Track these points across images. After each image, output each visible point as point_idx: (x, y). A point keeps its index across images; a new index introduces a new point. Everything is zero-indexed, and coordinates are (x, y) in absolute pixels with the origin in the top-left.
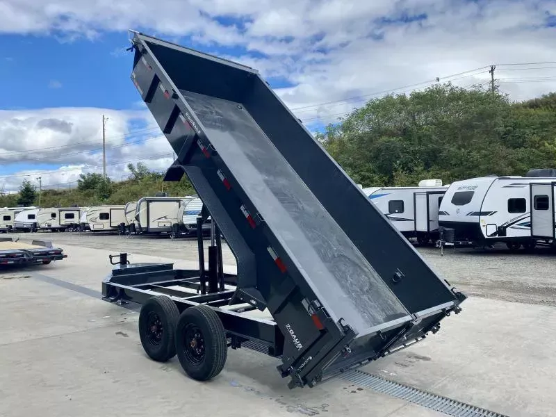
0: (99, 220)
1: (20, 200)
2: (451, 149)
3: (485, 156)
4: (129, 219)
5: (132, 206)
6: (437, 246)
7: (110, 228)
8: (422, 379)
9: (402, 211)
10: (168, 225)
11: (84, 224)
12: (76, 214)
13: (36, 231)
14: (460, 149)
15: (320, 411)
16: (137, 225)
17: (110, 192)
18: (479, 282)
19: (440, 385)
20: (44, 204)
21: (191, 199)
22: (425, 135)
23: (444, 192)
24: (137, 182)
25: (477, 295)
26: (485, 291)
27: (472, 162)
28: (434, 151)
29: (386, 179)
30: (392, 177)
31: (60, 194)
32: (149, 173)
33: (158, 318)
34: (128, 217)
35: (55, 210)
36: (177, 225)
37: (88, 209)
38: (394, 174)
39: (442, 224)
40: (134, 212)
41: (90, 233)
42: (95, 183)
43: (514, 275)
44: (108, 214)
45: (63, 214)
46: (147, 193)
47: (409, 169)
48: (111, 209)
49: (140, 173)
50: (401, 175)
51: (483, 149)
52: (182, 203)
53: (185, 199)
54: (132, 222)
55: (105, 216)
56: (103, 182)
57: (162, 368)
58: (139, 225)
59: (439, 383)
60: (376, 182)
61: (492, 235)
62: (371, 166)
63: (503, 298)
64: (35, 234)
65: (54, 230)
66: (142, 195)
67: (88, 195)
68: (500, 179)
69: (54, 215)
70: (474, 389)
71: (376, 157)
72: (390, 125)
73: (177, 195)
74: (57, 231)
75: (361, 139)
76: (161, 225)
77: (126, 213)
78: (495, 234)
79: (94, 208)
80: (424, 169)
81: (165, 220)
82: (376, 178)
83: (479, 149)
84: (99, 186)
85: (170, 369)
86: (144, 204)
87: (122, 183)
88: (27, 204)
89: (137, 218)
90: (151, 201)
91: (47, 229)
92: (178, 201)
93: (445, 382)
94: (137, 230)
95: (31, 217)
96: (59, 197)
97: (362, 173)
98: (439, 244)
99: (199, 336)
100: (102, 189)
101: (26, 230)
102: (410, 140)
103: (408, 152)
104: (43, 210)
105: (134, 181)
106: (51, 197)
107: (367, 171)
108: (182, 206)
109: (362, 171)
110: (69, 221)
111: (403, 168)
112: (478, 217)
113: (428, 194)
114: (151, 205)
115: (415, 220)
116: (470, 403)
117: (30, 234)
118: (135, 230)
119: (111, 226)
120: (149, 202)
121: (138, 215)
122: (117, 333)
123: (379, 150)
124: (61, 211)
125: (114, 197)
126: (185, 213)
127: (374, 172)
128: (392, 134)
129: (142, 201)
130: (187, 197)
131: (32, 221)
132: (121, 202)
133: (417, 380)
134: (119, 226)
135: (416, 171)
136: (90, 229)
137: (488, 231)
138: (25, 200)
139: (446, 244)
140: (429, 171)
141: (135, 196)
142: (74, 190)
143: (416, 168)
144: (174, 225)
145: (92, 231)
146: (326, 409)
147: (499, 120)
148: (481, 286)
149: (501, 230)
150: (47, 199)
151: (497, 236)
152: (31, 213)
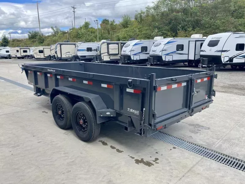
0: (38, 53)
1: (2, 44)
2: (207, 19)
3: (224, 23)
4: (52, 53)
5: (53, 47)
6: (199, 67)
7: (44, 57)
8: (207, 141)
9: (182, 49)
10: (71, 56)
11: (32, 55)
12: (28, 50)
13: (11, 58)
14: (211, 19)
15: (154, 163)
16: (56, 56)
17: (43, 40)
18: (222, 85)
19: (218, 145)
20: (13, 46)
21: (81, 44)
22: (194, 12)
23: (204, 41)
24: (56, 36)
25: (223, 92)
26: (226, 90)
27: (216, 26)
28: (197, 20)
29: (174, 34)
30: (177, 33)
31: (20, 41)
32: (61, 31)
33: (62, 107)
34: (52, 52)
35: (18, 49)
36: (75, 56)
37: (33, 48)
38: (178, 32)
39: (201, 56)
40: (55, 49)
41: (35, 59)
42: (36, 36)
43: (238, 81)
44: (42, 50)
45: (22, 50)
46: (60, 41)
47: (185, 29)
48: (44, 48)
49: (57, 31)
50: (181, 32)
51: (223, 19)
52: (76, 45)
53: (78, 44)
54: (54, 54)
55: (41, 52)
56: (40, 35)
57: (65, 133)
58: (57, 56)
59: (217, 144)
60: (169, 36)
61: (226, 62)
62: (167, 28)
63: (236, 93)
64: (10, 60)
65: (19, 58)
66: (58, 42)
67: (33, 42)
68: (234, 33)
69: (18, 51)
70: (237, 148)
71: (170, 23)
72: (178, 7)
73: (74, 42)
74: (20, 59)
75: (163, 14)
76: (67, 56)
77: (51, 50)
78: (228, 61)
79: (36, 48)
80: (192, 30)
81: (69, 54)
82: (169, 34)
83: (221, 20)
84: (38, 37)
85: (70, 134)
86: (59, 46)
87: (49, 36)
88: (5, 46)
89: (56, 52)
90: (62, 44)
91: (15, 57)
92: (75, 45)
93: (220, 143)
94: (56, 58)
95: (8, 52)
96: (20, 42)
97: (163, 31)
98: (200, 66)
99: (84, 118)
100: (40, 39)
101: (6, 58)
102: (187, 15)
103: (185, 21)
104: (13, 49)
105: (54, 35)
106: (16, 43)
107: (165, 30)
108: (76, 47)
109: (162, 30)
110: (25, 54)
111: (182, 29)
112: (221, 53)
113: (196, 41)
114: (62, 46)
115: (188, 54)
116: (238, 158)
117: (8, 60)
118: (55, 58)
119: (44, 56)
120: (61, 45)
121: (56, 51)
122: (43, 112)
123: (171, 20)
124: (20, 49)
125: (46, 42)
126: (78, 50)
127: (168, 31)
128: (178, 12)
129: (57, 44)
130: (78, 42)
131: (8, 54)
132: (48, 45)
133: (204, 142)
134: (48, 56)
135: (188, 31)
136: (34, 57)
137: (224, 60)
138: (4, 44)
139: (203, 66)
140: (194, 31)
141: (55, 42)
142: (26, 39)
143: (188, 29)
144: (73, 56)
145: (36, 58)
146: (157, 161)
147: (232, 4)
148: (223, 87)
149: (231, 60)
150: (15, 43)
151: (228, 62)
152: (7, 50)
